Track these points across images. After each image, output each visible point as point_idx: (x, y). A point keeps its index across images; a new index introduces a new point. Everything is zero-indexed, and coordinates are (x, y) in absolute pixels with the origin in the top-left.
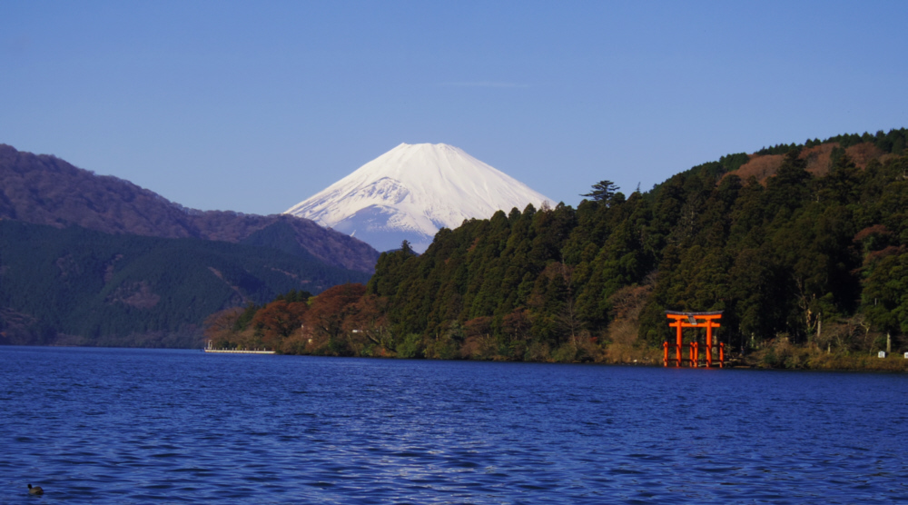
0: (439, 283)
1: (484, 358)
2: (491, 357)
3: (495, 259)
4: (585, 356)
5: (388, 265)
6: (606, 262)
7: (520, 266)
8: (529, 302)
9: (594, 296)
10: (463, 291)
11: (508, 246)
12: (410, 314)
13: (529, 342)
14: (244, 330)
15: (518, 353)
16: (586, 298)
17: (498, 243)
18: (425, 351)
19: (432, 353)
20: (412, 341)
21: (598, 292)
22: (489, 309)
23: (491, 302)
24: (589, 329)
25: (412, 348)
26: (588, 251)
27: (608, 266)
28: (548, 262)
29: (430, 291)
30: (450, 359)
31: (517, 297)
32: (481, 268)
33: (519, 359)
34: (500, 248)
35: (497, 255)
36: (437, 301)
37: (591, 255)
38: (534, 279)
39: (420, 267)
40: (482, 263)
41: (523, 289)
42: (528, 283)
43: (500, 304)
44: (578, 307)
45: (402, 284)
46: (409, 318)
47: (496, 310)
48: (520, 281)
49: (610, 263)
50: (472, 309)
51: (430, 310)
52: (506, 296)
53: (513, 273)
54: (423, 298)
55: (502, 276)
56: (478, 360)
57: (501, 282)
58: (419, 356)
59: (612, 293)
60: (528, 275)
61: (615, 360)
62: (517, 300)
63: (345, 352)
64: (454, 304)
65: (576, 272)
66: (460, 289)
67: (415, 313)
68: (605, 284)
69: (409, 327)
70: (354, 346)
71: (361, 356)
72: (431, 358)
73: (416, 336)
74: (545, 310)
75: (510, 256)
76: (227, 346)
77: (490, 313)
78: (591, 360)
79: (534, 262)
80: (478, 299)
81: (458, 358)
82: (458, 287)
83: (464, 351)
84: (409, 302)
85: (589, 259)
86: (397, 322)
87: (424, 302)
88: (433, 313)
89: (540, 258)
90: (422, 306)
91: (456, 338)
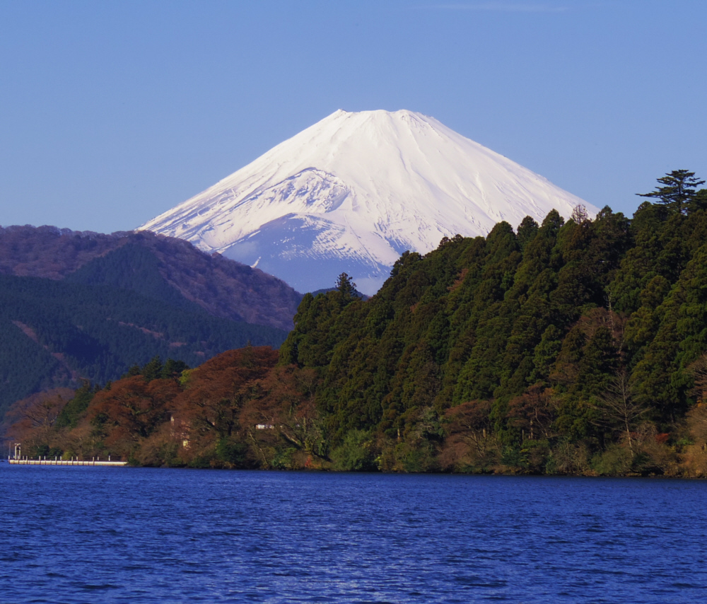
0: (401, 345)
1: (478, 469)
2: (488, 469)
3: (496, 304)
4: (648, 465)
5: (316, 315)
6: (683, 307)
7: (538, 315)
9: (663, 364)
10: (443, 358)
11: (516, 281)
12: (353, 397)
13: (553, 442)
14: (74, 426)
15: (536, 461)
16: (649, 369)
17: (500, 276)
18: (378, 459)
19: (390, 463)
20: (356, 444)
21: (670, 358)
22: (486, 388)
23: (490, 376)
24: (654, 419)
25: (357, 454)
26: (653, 289)
27: (686, 314)
28: (584, 308)
29: (386, 357)
30: (422, 473)
31: (533, 366)
32: (472, 318)
33: (537, 472)
34: (503, 285)
35: (499, 296)
36: (398, 375)
37: (657, 295)
38: (561, 337)
39: (368, 318)
40: (474, 310)
41: (543, 353)
42: (551, 343)
43: (503, 379)
44: (635, 383)
45: (338, 348)
46: (350, 404)
47: (498, 390)
48: (537, 340)
49: (689, 309)
50: (457, 388)
51: (386, 391)
52: (514, 366)
53: (525, 326)
54: (375, 370)
55: (508, 331)
56: (468, 473)
57: (505, 342)
58: (368, 467)
59: (693, 358)
60: (551, 329)
61: (698, 472)
62: (533, 373)
63: (244, 462)
64: (427, 380)
65: (632, 325)
66: (436, 354)
67: (361, 396)
68: (681, 344)
69: (352, 420)
70: (259, 452)
71: (271, 468)
73: (363, 433)
74: (580, 388)
75: (521, 299)
76: (46, 453)
77: (488, 394)
78: (658, 471)
79: (560, 307)
80: (467, 370)
81: (434, 471)
82: (433, 351)
83: (443, 458)
84: (351, 377)
85: (654, 303)
86: (331, 410)
87: (376, 377)
88: (391, 396)
89: (571, 301)
90: (373, 383)
91: (430, 437)
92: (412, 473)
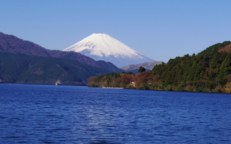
0: (176, 72)
1: (190, 91)
2: (192, 91)
3: (191, 67)
4: (221, 91)
5: (159, 67)
6: (224, 68)
7: (200, 69)
8: (204, 77)
9: (222, 77)
10: (183, 74)
11: (193, 64)
12: (168, 80)
13: (203, 88)
15: (201, 90)
16: (220, 77)
18: (173, 89)
20: (169, 87)
22: (192, 79)
23: (193, 77)
24: (221, 84)
25: (169, 88)
26: (218, 66)
27: (225, 69)
28: (207, 68)
29: (174, 74)
30: (181, 91)
31: (200, 76)
32: (187, 69)
33: (201, 92)
34: (191, 64)
35: (191, 66)
36: (176, 77)
37: (219, 66)
39: (168, 68)
40: (187, 68)
41: (202, 74)
42: (203, 73)
43: (195, 78)
44: (217, 79)
45: (164, 73)
46: (168, 81)
47: (194, 80)
48: (200, 73)
49: (226, 69)
50: (187, 79)
51: (174, 79)
52: (197, 76)
53: (198, 70)
54: (172, 76)
55: (195, 71)
57: (195, 73)
58: (171, 90)
59: (226, 76)
60: (202, 71)
61: (229, 92)
62: (200, 77)
63: (147, 89)
64: (181, 78)
65: (215, 71)
66: (182, 74)
67: (169, 80)
68: (224, 74)
69: (168, 83)
70: (149, 87)
71: (152, 90)
72: (174, 91)
73: (170, 85)
74: (209, 80)
75: (196, 66)
77: (192, 80)
78: (222, 92)
79: (203, 68)
80: (188, 76)
81: (183, 91)
82: (181, 73)
83: (184, 89)
84: (167, 77)
85: (218, 68)
86: (164, 82)
87: (172, 77)
88: (175, 80)
89: (204, 67)
90: (171, 78)
91: (182, 86)
92: (179, 91)
